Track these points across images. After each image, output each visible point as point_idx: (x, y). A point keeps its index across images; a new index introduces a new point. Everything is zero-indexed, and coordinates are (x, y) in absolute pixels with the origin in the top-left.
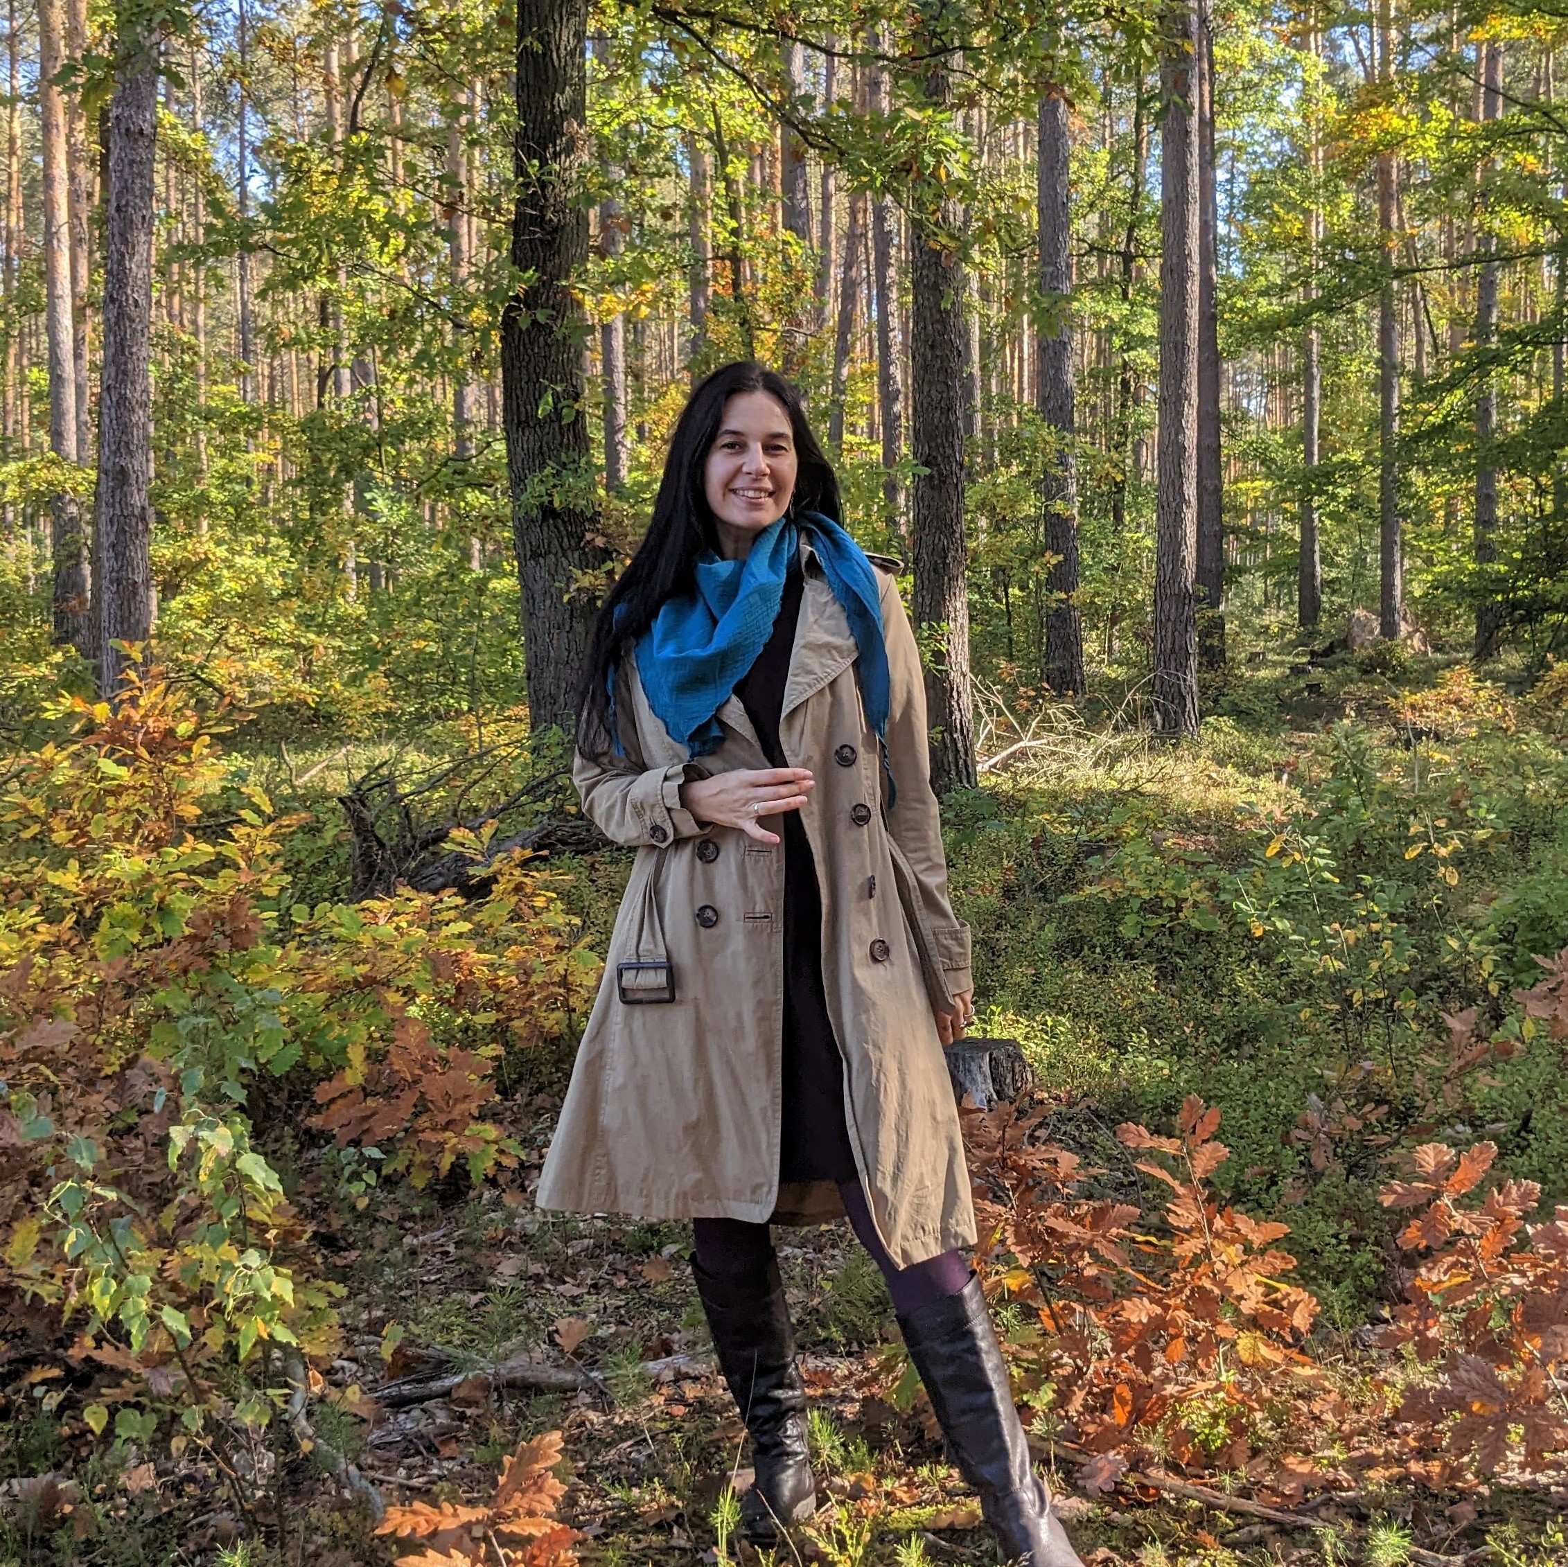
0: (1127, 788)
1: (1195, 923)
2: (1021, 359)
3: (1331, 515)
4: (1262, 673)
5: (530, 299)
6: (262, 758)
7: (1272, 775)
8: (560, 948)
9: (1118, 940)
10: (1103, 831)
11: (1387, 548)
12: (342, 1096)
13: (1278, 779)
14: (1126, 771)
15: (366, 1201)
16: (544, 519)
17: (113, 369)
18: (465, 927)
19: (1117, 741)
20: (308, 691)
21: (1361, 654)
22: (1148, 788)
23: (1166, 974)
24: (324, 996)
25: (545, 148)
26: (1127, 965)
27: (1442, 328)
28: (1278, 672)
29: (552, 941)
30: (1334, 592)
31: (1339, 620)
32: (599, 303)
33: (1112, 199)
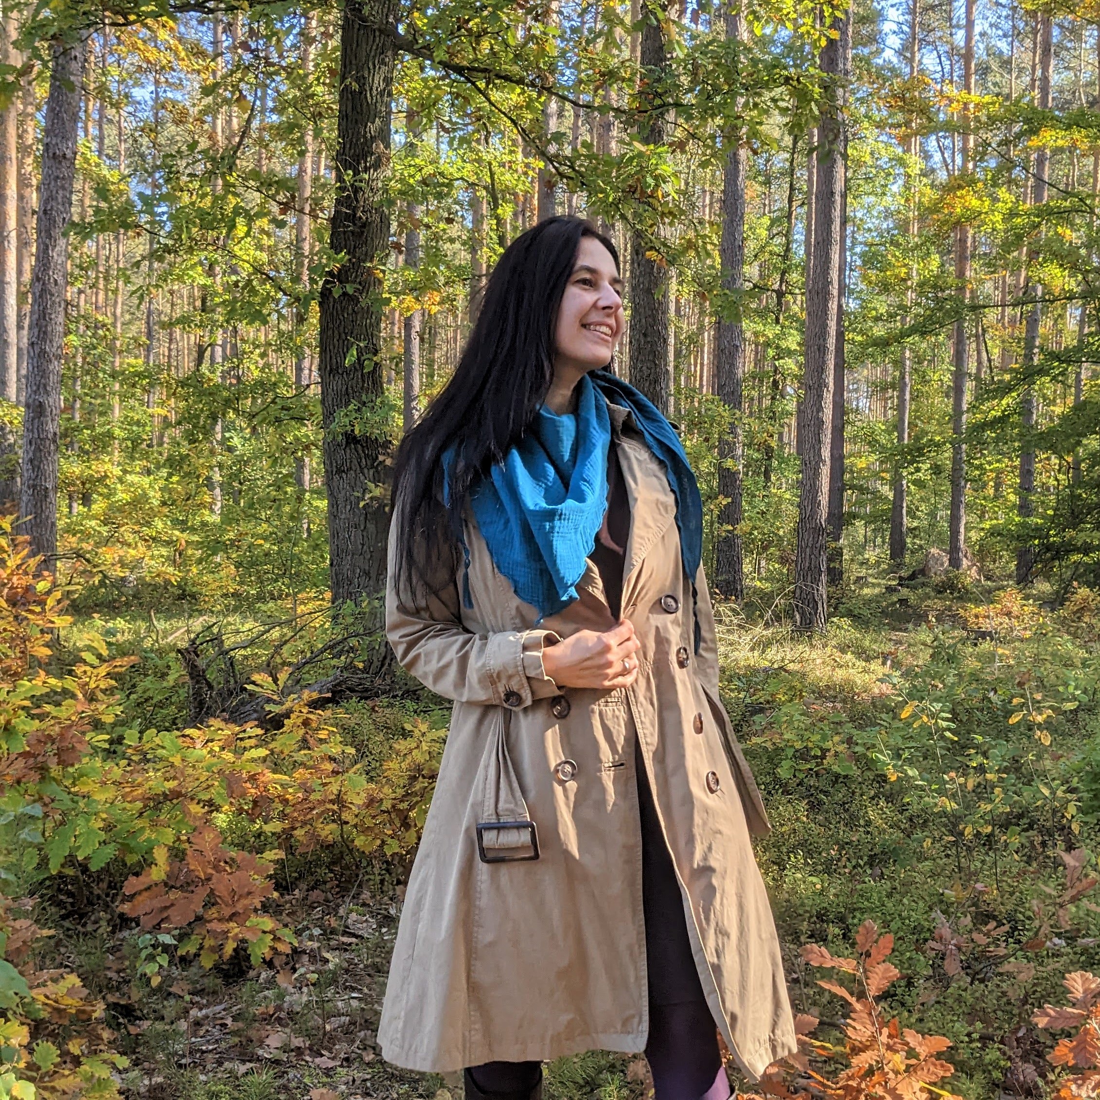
0: (776, 666)
1: (836, 768)
2: (702, 365)
3: (916, 482)
4: (866, 591)
5: (342, 276)
6: (140, 623)
7: (880, 661)
8: (335, 773)
9: (777, 780)
10: (762, 697)
11: (955, 506)
12: (149, 888)
13: (884, 664)
14: (774, 655)
15: (159, 979)
16: (348, 443)
17: (36, 330)
18: (263, 752)
19: (768, 633)
20: (173, 574)
21: (936, 580)
22: (791, 667)
23: (814, 807)
24: (139, 805)
25: (359, 163)
26: (784, 799)
27: (996, 353)
28: (877, 591)
29: (329, 766)
30: (915, 537)
31: (919, 556)
32: (401, 302)
33: (771, 253)
